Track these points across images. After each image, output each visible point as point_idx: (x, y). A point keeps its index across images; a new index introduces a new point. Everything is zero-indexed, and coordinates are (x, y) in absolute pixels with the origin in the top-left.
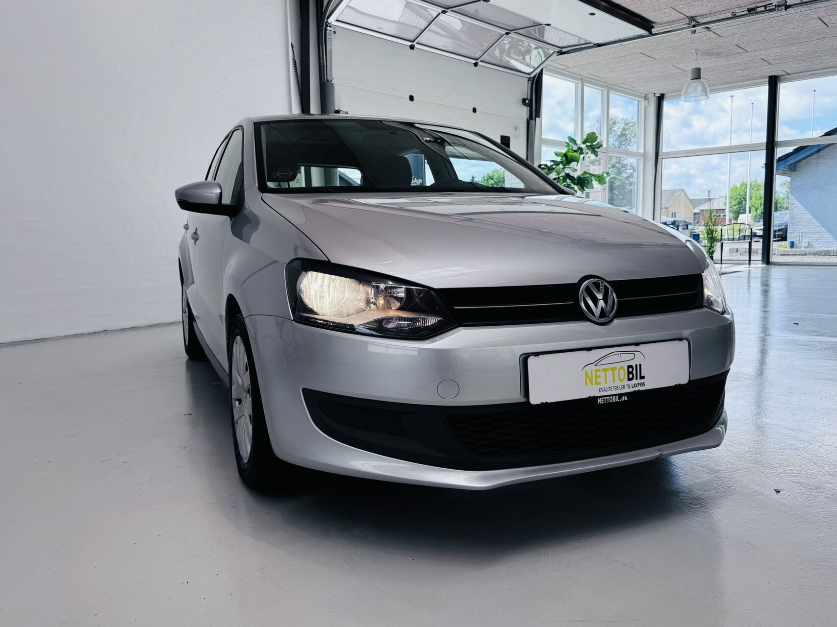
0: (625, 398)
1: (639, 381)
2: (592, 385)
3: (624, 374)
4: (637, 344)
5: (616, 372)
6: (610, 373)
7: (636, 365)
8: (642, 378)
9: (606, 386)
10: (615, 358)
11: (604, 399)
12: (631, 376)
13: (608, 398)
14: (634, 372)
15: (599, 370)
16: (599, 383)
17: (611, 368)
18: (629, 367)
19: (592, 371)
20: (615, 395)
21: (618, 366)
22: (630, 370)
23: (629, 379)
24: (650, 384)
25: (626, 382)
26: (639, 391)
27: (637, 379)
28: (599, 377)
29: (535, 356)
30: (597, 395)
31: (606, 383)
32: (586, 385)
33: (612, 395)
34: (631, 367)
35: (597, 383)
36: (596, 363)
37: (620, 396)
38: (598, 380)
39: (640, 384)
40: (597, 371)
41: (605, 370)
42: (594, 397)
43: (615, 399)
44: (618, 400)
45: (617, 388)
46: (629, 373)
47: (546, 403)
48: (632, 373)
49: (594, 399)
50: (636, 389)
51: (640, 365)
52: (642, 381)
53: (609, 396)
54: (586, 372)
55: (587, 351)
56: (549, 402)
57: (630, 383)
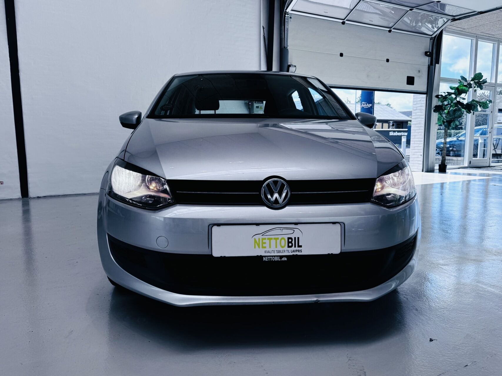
0: (285, 259)
1: (297, 248)
2: (259, 247)
3: (284, 243)
4: (296, 224)
5: (278, 241)
6: (273, 242)
7: (295, 238)
8: (299, 246)
9: (270, 250)
10: (278, 232)
11: (268, 258)
12: (290, 245)
13: (271, 257)
14: (293, 242)
15: (265, 239)
16: (265, 247)
17: (274, 238)
18: (289, 238)
19: (259, 239)
20: (277, 256)
21: (280, 237)
22: (290, 240)
23: (289, 247)
24: (305, 251)
25: (286, 248)
26: (297, 255)
27: (295, 247)
28: (265, 243)
29: (218, 226)
30: (263, 255)
31: (270, 247)
32: (255, 248)
33: (275, 256)
34: (291, 238)
35: (263, 247)
36: (263, 234)
37: (281, 257)
38: (264, 245)
39: (298, 251)
40: (263, 239)
41: (270, 239)
42: (261, 256)
43: (276, 259)
44: (280, 260)
45: (279, 252)
46: (289, 242)
47: (225, 257)
48: (291, 242)
49: (261, 257)
50: (295, 253)
51: (298, 238)
52: (300, 249)
53: (272, 256)
54: (255, 239)
55: (256, 225)
56: (226, 256)
57: (290, 249)
